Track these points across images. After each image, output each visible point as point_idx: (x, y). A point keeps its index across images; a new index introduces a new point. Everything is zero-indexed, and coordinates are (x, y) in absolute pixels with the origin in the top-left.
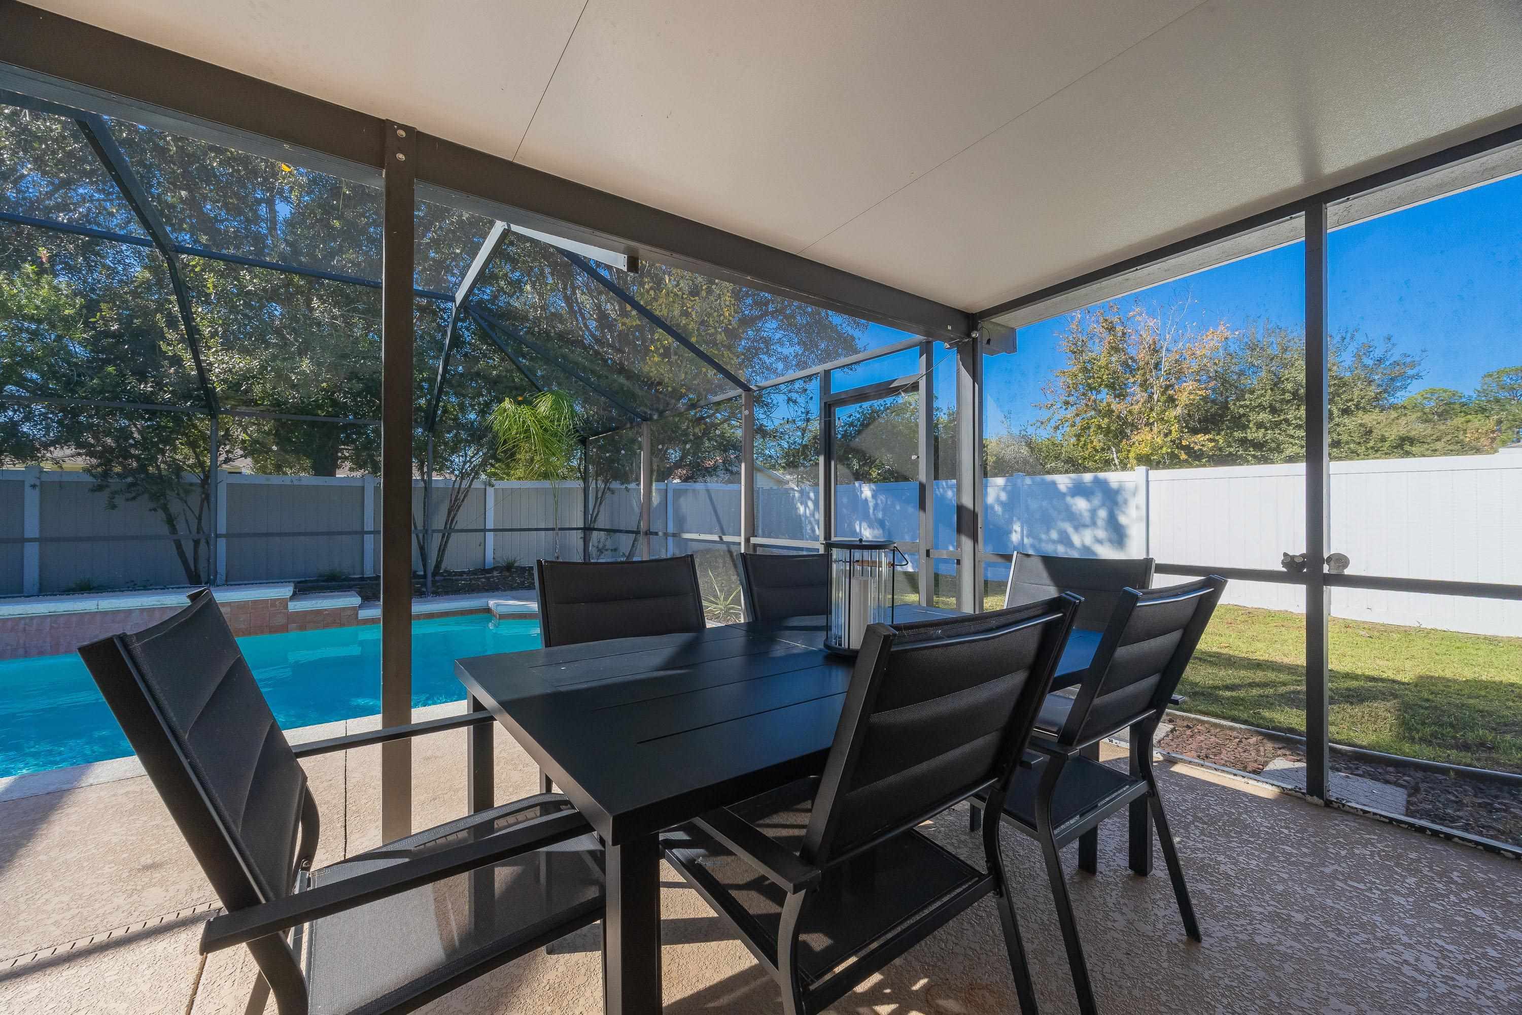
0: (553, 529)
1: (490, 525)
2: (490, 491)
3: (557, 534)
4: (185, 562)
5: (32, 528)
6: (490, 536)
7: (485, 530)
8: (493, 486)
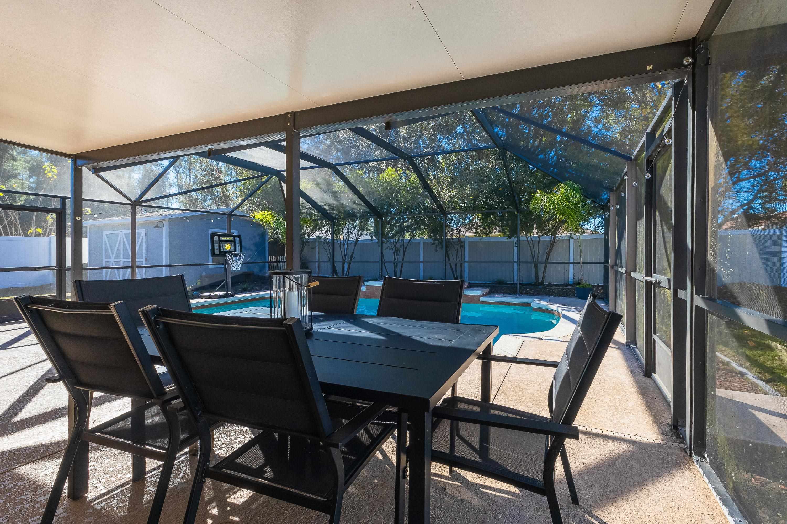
0: (579, 263)
1: (572, 260)
2: (572, 241)
3: (582, 266)
4: (453, 272)
5: (421, 259)
6: (572, 266)
7: (569, 263)
8: (573, 238)
